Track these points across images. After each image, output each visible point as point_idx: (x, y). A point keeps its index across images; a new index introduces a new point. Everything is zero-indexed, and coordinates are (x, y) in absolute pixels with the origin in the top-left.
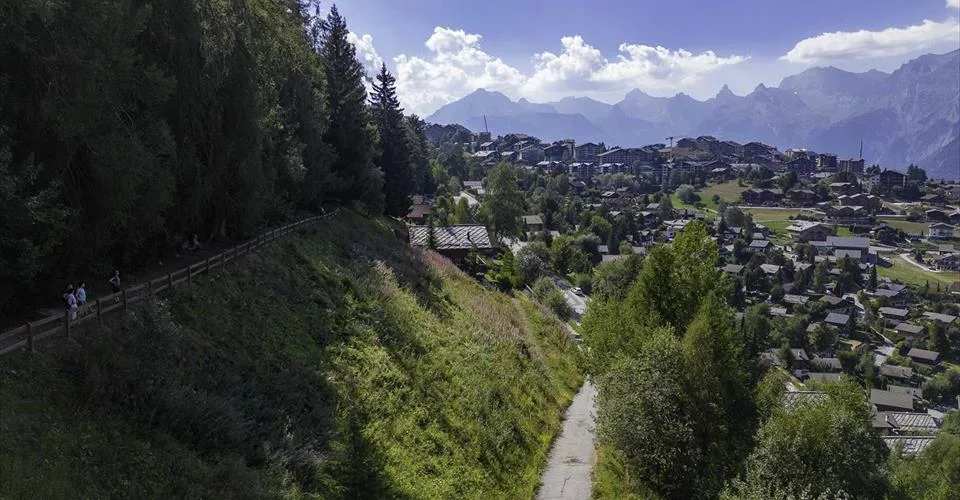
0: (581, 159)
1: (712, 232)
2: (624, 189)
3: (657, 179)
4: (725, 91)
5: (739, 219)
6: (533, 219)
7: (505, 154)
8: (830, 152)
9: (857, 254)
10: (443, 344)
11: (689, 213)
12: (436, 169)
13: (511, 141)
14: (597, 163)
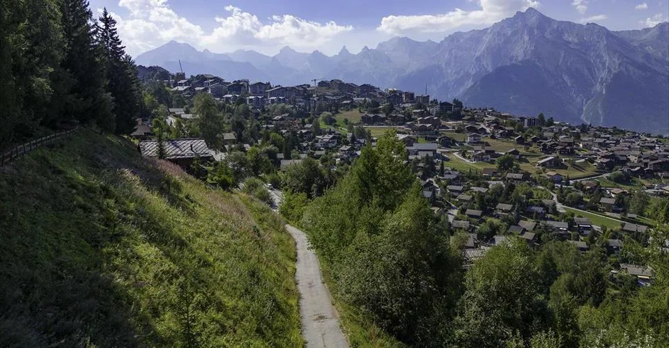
0: (254, 93)
1: (347, 143)
2: (286, 115)
3: (308, 108)
4: (344, 50)
5: (362, 134)
6: (229, 136)
7: (197, 89)
8: (410, 91)
9: (431, 154)
10: (198, 235)
11: (332, 130)
12: (148, 99)
13: (201, 79)
14: (266, 97)
